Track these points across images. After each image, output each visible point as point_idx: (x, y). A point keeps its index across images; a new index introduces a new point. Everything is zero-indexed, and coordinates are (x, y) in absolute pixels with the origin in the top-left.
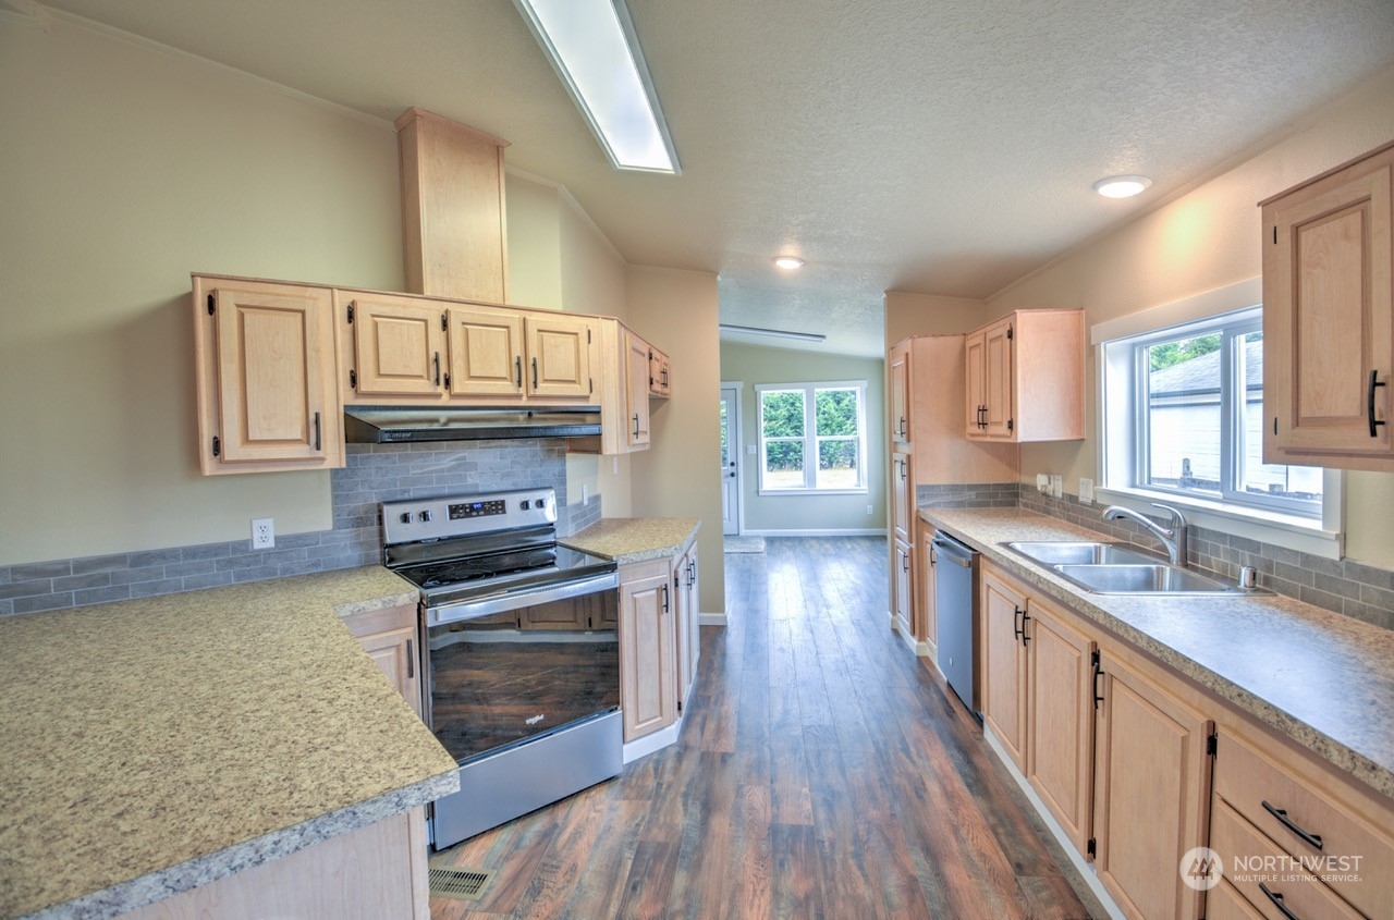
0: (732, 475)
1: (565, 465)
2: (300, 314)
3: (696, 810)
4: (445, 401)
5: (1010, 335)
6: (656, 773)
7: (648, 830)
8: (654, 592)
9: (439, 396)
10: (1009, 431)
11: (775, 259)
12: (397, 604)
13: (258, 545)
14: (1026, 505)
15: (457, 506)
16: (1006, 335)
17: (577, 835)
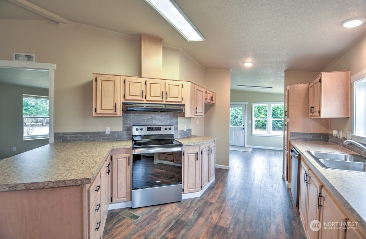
0: (243, 129)
1: (178, 120)
2: (113, 82)
3: (196, 215)
4: (145, 102)
5: (320, 81)
6: (191, 203)
7: (182, 216)
8: (194, 154)
9: (143, 101)
10: (319, 114)
11: (244, 63)
12: (127, 148)
13: (107, 133)
14: (331, 141)
15: (149, 128)
16: (318, 81)
17: (164, 213)
